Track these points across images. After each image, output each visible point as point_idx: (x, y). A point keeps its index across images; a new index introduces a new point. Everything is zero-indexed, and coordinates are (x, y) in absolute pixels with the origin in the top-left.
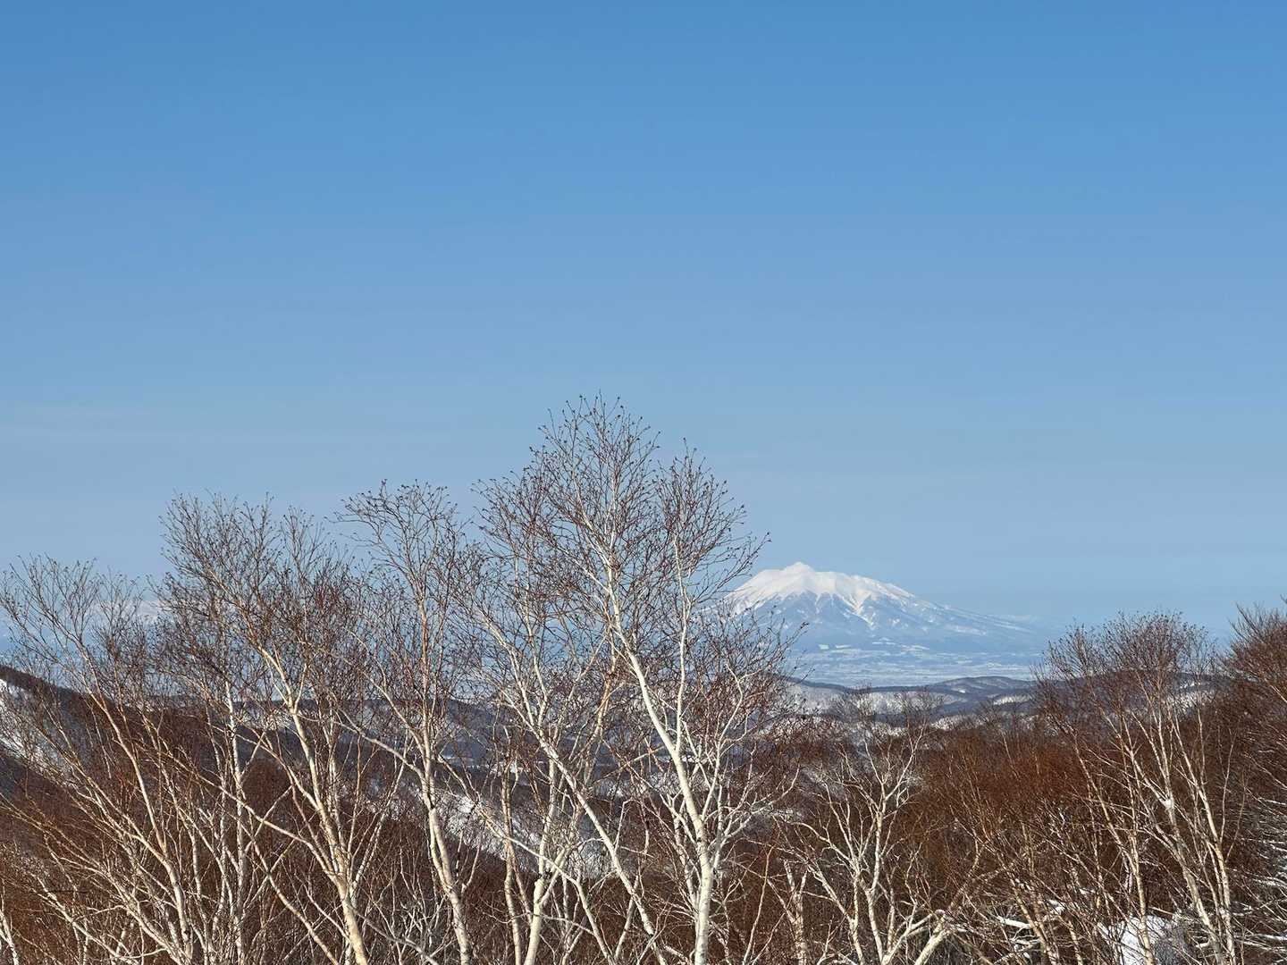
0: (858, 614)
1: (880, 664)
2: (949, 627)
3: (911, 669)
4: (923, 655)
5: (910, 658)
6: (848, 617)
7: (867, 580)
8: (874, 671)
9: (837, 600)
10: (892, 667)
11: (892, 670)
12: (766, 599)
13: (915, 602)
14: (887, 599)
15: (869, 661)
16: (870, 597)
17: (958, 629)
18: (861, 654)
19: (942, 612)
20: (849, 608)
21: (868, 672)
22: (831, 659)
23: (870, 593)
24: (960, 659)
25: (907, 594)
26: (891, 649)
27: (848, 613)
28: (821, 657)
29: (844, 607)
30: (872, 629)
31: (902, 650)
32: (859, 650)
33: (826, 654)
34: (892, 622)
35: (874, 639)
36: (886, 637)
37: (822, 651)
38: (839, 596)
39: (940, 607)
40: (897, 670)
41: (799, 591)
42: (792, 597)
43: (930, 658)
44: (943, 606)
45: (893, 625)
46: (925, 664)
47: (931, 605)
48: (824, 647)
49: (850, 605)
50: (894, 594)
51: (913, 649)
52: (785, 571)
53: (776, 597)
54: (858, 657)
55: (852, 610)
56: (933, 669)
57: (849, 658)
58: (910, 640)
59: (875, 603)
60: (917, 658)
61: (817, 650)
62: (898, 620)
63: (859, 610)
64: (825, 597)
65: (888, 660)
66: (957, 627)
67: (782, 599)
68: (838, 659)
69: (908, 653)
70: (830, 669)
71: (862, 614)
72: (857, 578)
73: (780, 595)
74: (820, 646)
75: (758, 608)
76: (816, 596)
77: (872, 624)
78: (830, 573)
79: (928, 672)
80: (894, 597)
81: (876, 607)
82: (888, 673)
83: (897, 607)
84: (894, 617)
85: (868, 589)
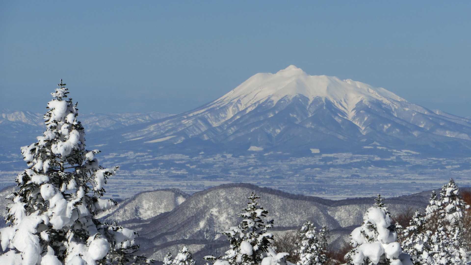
0: (350, 118)
1: (370, 168)
2: (439, 132)
3: (401, 174)
4: (413, 159)
5: (400, 162)
6: (340, 121)
7: (359, 84)
8: (365, 175)
9: (329, 104)
10: (382, 172)
11: (380, 174)
12: (258, 102)
13: (407, 106)
14: (378, 104)
15: (359, 165)
16: (361, 101)
17: (448, 134)
18: (351, 158)
19: (432, 117)
20: (340, 111)
21: (358, 176)
22: (322, 163)
23: (361, 97)
24: (448, 164)
25: (399, 99)
26: (381, 154)
27: (339, 117)
28: (312, 161)
29: (336, 111)
30: (364, 133)
31: (391, 154)
32: (350, 155)
33: (318, 158)
34: (383, 127)
35: (367, 144)
36: (377, 141)
37: (313, 155)
38: (331, 100)
39: (431, 112)
40: (386, 175)
41: (292, 93)
42: (285, 100)
43: (419, 162)
44: (433, 110)
45: (385, 130)
46: (415, 168)
47: (420, 110)
48: (315, 151)
49: (343, 109)
50: (385, 97)
51: (403, 153)
52: (278, 74)
53: (268, 100)
54: (348, 161)
55: (344, 114)
56: (421, 174)
57: (340, 162)
58: (400, 144)
59: (367, 107)
60: (406, 163)
61: (308, 154)
62: (389, 125)
63: (351, 114)
64: (317, 100)
65: (377, 164)
66: (447, 132)
67: (275, 103)
68: (329, 163)
69: (398, 157)
70: (320, 173)
71: (354, 118)
72: (349, 82)
73: (273, 98)
74: (312, 150)
75: (250, 112)
76: (308, 99)
77: (363, 128)
78: (323, 76)
79: (416, 176)
80: (385, 101)
81: (368, 110)
82: (377, 178)
83: (388, 111)
84: (386, 121)
85: (361, 93)
